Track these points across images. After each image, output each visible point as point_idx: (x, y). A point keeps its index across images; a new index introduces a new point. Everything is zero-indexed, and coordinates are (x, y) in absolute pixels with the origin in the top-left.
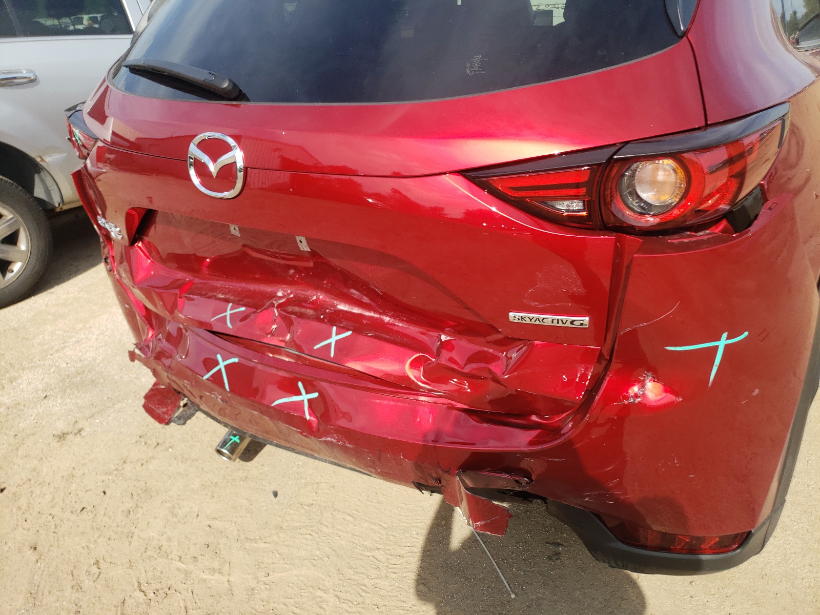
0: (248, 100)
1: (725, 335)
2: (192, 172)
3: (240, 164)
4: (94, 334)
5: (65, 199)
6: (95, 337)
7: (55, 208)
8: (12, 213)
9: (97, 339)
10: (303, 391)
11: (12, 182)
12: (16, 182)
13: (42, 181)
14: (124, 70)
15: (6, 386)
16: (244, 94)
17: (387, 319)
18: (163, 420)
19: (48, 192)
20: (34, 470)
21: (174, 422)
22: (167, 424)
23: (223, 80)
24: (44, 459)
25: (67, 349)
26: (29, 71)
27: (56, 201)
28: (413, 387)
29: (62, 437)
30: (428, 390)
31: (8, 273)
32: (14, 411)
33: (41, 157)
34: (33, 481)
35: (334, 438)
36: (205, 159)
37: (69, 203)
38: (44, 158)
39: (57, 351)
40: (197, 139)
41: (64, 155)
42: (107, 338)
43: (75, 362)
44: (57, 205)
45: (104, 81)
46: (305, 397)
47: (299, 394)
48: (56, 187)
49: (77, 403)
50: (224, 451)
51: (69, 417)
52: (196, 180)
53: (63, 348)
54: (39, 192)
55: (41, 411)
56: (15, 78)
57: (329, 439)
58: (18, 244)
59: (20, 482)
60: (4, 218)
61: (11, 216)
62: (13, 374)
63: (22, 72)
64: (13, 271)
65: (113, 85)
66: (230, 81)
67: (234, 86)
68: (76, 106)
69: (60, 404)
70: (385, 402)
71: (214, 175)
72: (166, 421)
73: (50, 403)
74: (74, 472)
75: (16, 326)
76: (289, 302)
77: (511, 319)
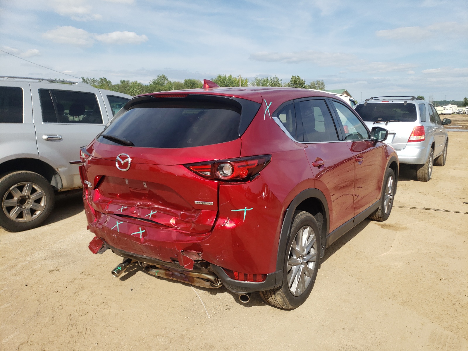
0: (134, 146)
1: (246, 208)
2: (117, 163)
3: (130, 162)
4: (67, 240)
5: (63, 187)
6: (68, 241)
7: (58, 190)
8: (41, 190)
9: (68, 242)
10: (141, 230)
11: (44, 178)
12: (45, 178)
13: (55, 178)
14: (101, 137)
15: (29, 255)
16: (134, 145)
17: (168, 209)
18: (95, 252)
19: (57, 183)
20: (40, 280)
21: (99, 253)
22: (96, 254)
23: (128, 141)
24: (44, 277)
25: (55, 244)
26: (60, 135)
27: (59, 187)
28: (172, 227)
29: (51, 271)
30: (176, 227)
31: (34, 215)
32: (32, 263)
33: (57, 169)
34: (39, 283)
35: (148, 243)
36: (121, 160)
37: (65, 188)
38: (58, 169)
39: (51, 245)
40: (119, 155)
41: (66, 168)
42: (73, 241)
43: (58, 249)
44: (59, 189)
45: (94, 140)
46: (141, 232)
47: (139, 231)
48: (61, 181)
49: (58, 262)
50: (115, 272)
51: (55, 266)
52: (117, 166)
53: (54, 244)
54: (53, 183)
55: (43, 263)
56: (53, 138)
57: (146, 244)
58: (41, 203)
59: (33, 283)
60: (37, 192)
61: (41, 191)
62: (32, 251)
63: (57, 136)
64: (36, 214)
65: (97, 141)
66: (130, 141)
67: (131, 142)
68: (84, 147)
69: (51, 261)
70: (163, 232)
71: (122, 165)
72: (96, 253)
73: (47, 261)
74: (55, 281)
75: (34, 236)
76: (141, 205)
77: (195, 203)
